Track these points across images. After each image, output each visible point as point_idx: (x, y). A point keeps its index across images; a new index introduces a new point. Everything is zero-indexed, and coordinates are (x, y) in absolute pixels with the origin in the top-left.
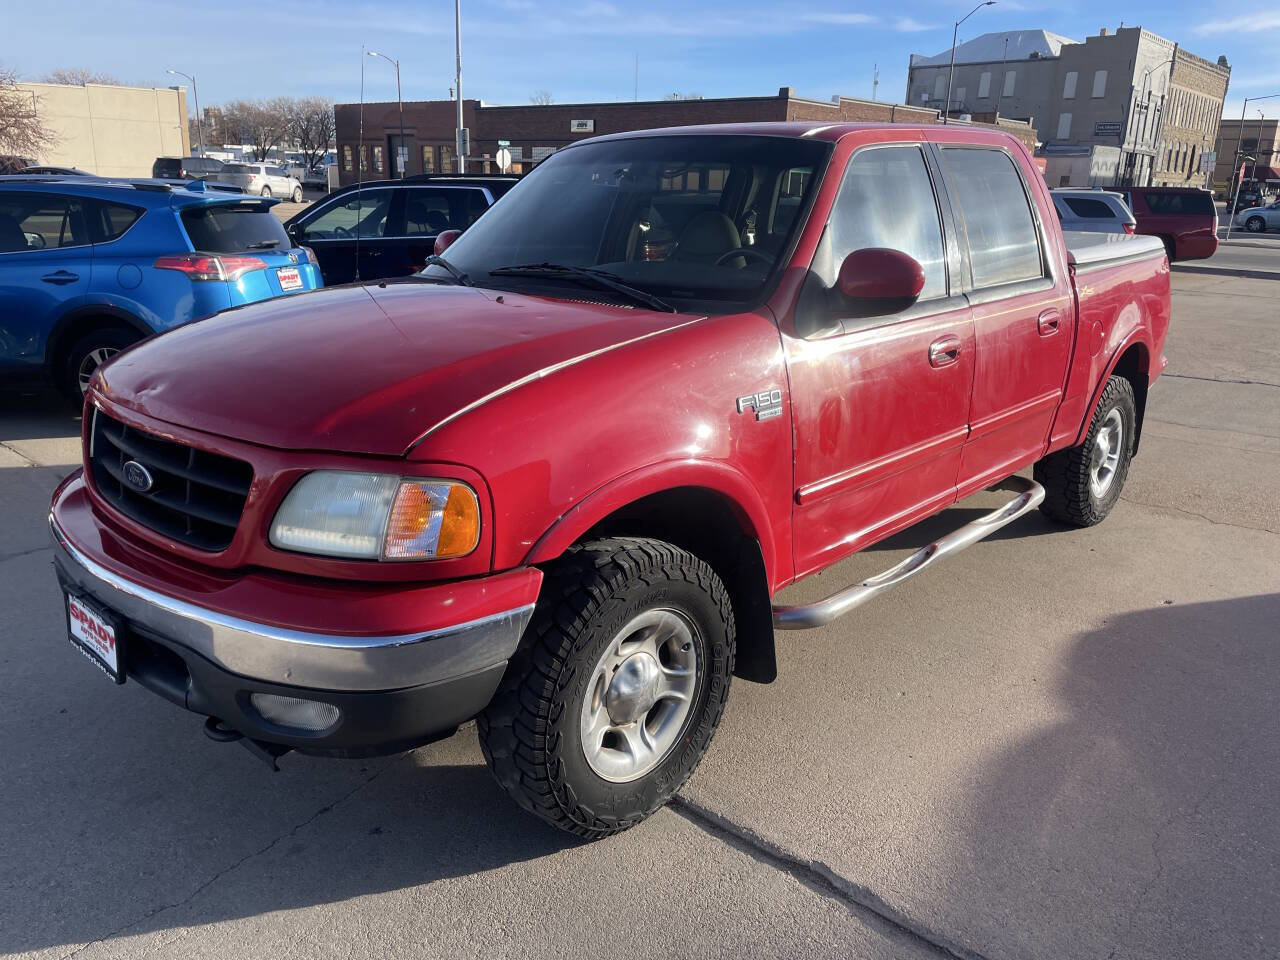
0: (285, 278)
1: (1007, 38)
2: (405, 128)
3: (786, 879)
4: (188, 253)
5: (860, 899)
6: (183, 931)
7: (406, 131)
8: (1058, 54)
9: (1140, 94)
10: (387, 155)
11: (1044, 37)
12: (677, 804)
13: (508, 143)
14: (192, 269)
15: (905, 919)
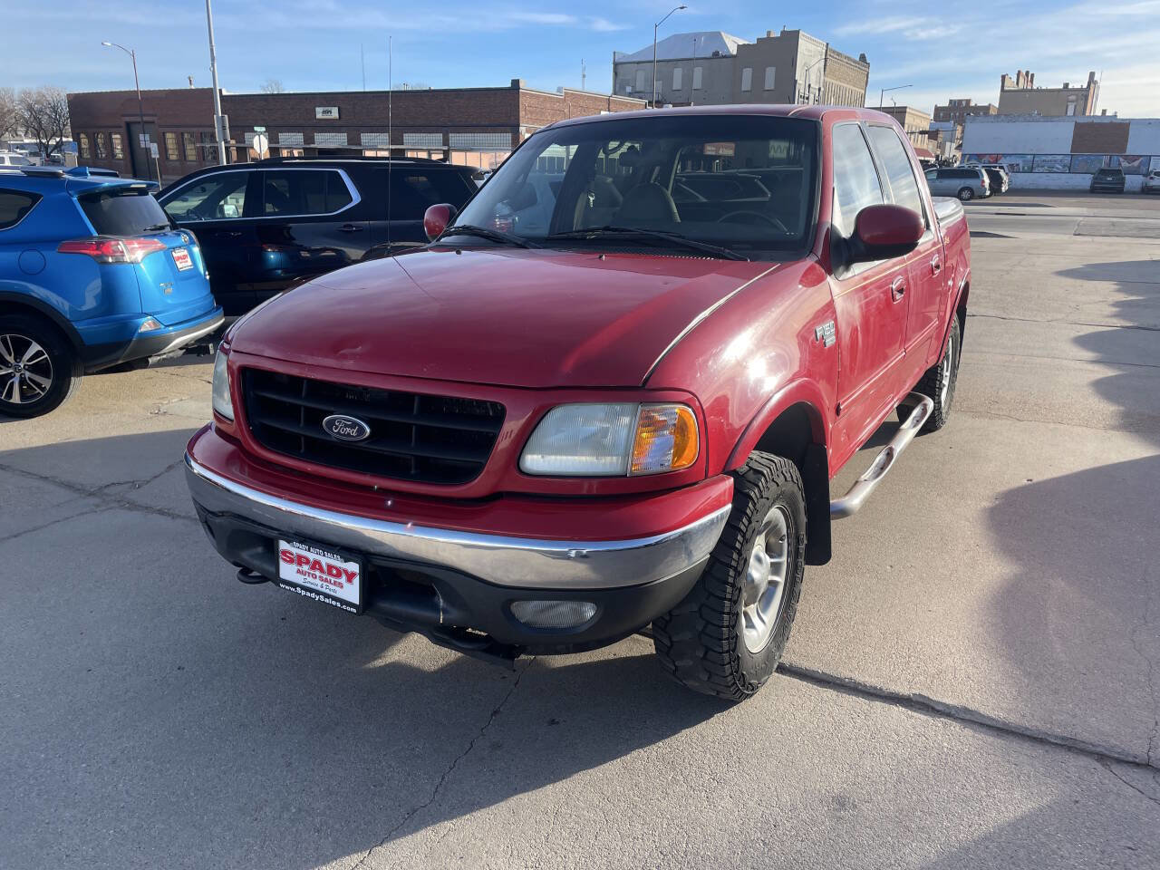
0: (179, 258)
1: (695, 37)
2: (145, 115)
3: (897, 711)
4: (91, 237)
5: (962, 715)
6: (448, 824)
7: (145, 119)
8: (735, 53)
9: (802, 87)
10: (126, 142)
11: (722, 38)
12: (782, 669)
13: (263, 129)
14: (95, 253)
15: (1004, 724)
